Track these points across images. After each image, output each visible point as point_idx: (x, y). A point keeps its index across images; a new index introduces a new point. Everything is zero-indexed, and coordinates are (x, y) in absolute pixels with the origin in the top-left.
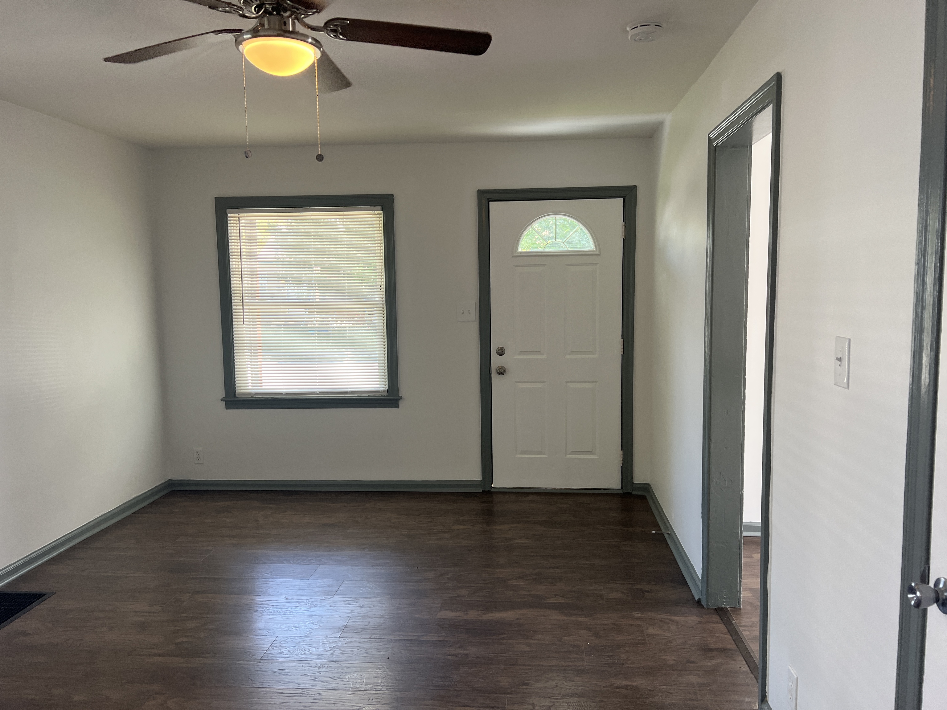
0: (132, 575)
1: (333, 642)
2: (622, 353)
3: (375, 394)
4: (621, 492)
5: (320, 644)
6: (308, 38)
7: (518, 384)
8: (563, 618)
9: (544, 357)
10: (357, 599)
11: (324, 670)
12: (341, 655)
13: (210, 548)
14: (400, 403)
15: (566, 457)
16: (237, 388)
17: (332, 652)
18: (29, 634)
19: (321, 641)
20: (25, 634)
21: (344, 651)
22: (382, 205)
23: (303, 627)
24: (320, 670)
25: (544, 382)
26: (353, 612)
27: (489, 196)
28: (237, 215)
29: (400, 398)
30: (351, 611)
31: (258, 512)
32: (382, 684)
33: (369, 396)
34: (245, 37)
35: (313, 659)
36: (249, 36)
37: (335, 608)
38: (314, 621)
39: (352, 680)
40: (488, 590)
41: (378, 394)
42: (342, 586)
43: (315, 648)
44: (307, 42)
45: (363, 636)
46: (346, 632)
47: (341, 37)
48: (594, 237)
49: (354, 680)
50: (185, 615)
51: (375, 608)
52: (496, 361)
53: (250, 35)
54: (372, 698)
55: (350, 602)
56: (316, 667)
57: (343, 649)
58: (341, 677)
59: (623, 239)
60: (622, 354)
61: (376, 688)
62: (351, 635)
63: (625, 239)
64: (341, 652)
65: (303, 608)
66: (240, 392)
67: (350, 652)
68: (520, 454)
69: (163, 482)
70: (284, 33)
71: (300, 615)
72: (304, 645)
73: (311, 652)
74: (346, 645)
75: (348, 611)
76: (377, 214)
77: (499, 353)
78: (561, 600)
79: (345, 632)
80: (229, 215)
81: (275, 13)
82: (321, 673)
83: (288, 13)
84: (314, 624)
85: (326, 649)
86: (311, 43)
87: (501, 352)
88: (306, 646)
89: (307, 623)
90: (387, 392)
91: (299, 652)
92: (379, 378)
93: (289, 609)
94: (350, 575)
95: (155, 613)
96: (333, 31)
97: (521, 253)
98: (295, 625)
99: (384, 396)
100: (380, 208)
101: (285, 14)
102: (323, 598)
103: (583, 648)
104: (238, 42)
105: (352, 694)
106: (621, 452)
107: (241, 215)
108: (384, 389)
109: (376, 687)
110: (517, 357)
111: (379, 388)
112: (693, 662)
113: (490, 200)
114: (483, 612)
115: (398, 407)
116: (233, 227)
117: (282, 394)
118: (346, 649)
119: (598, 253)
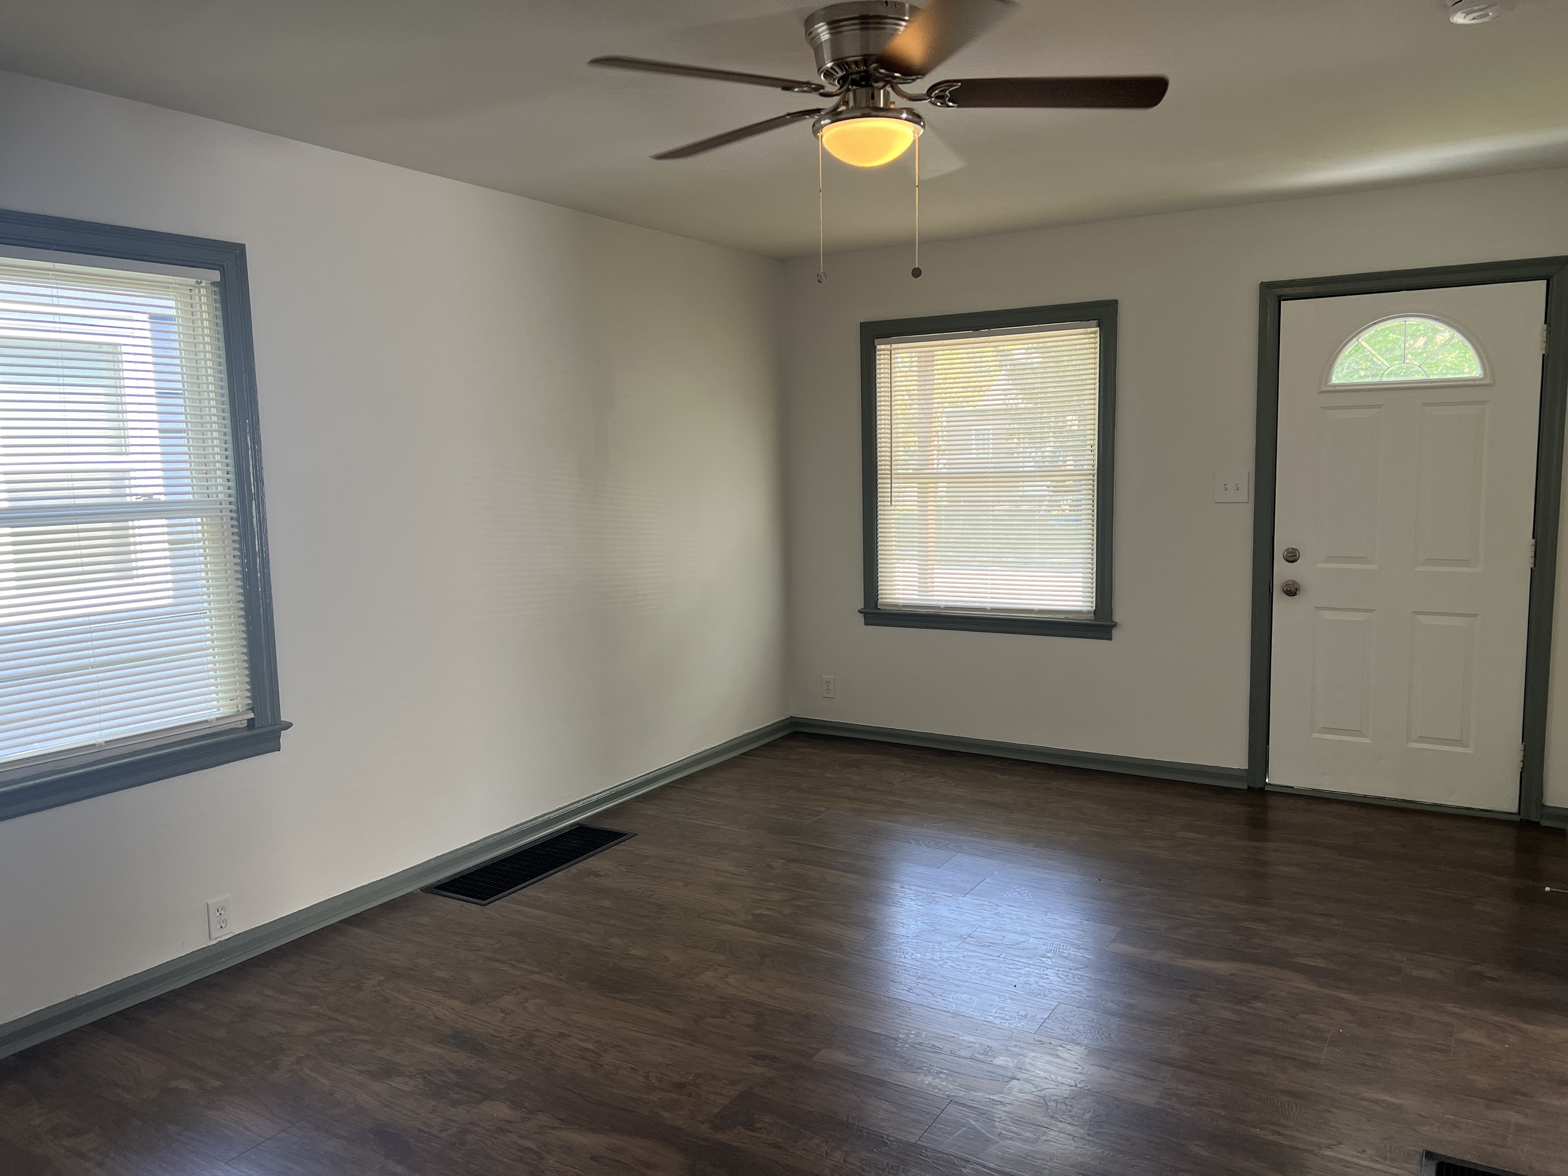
0: (723, 827)
1: (946, 952)
2: (1532, 566)
3: (1077, 615)
4: (1517, 818)
5: (929, 950)
6: (902, 113)
7: (1321, 612)
8: (1313, 988)
9: (1374, 567)
10: (997, 905)
11: (924, 981)
12: (952, 969)
13: (822, 809)
14: (1115, 633)
15: (1408, 746)
16: (879, 596)
17: (941, 962)
18: (600, 876)
19: (930, 947)
20: (596, 874)
21: (958, 965)
22: (1099, 318)
23: (912, 926)
24: (919, 981)
25: (1372, 611)
26: (986, 919)
27: (1280, 292)
28: (888, 346)
29: (1115, 625)
30: (984, 918)
31: (895, 773)
32: (996, 1015)
33: (1066, 618)
34: (823, 122)
35: (914, 966)
36: (827, 121)
37: (963, 910)
38: (929, 921)
39: (956, 1001)
40: (1199, 928)
41: (1083, 617)
42: (982, 884)
43: (920, 953)
44: (901, 119)
45: (989, 952)
46: (968, 943)
47: (951, 104)
48: (1482, 354)
49: (960, 1002)
50: (771, 884)
51: (1018, 921)
52: (1282, 571)
53: (829, 119)
54: (977, 1028)
55: (986, 906)
56: (914, 976)
57: (957, 963)
58: (944, 995)
59: (1543, 355)
60: (1532, 568)
61: (985, 1018)
62: (972, 948)
63: (1548, 355)
64: (953, 965)
65: (919, 903)
66: (888, 602)
67: (965, 968)
68: (1319, 732)
69: (783, 718)
70: (873, 111)
71: (912, 911)
72: (907, 948)
73: (913, 957)
74: (963, 959)
75: (979, 918)
76: (1091, 333)
77: (1288, 558)
78: (1320, 963)
79: (966, 943)
80: (878, 347)
81: (863, 83)
82: (920, 985)
83: (881, 84)
84: (928, 925)
85: (935, 957)
86: (906, 120)
87: (1292, 557)
88: (909, 950)
89: (919, 922)
90: (1094, 614)
91: (899, 954)
92: (1083, 592)
93: (901, 901)
94: (996, 873)
95: (740, 875)
96: (940, 97)
97: (1335, 386)
98: (903, 921)
99: (1090, 620)
100: (1095, 322)
101: (875, 85)
102: (951, 895)
103: (1329, 1035)
104: (816, 129)
105: (952, 1017)
106: (1522, 747)
107: (894, 346)
108: (1090, 608)
109: (987, 1016)
110: (1320, 565)
111: (1082, 606)
112: (1524, 1094)
113: (1282, 298)
114: (1180, 956)
115: (1110, 639)
116: (884, 364)
117: (938, 608)
118: (962, 964)
119: (1488, 381)
